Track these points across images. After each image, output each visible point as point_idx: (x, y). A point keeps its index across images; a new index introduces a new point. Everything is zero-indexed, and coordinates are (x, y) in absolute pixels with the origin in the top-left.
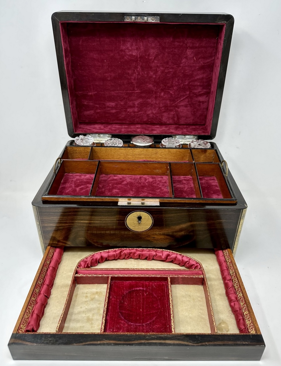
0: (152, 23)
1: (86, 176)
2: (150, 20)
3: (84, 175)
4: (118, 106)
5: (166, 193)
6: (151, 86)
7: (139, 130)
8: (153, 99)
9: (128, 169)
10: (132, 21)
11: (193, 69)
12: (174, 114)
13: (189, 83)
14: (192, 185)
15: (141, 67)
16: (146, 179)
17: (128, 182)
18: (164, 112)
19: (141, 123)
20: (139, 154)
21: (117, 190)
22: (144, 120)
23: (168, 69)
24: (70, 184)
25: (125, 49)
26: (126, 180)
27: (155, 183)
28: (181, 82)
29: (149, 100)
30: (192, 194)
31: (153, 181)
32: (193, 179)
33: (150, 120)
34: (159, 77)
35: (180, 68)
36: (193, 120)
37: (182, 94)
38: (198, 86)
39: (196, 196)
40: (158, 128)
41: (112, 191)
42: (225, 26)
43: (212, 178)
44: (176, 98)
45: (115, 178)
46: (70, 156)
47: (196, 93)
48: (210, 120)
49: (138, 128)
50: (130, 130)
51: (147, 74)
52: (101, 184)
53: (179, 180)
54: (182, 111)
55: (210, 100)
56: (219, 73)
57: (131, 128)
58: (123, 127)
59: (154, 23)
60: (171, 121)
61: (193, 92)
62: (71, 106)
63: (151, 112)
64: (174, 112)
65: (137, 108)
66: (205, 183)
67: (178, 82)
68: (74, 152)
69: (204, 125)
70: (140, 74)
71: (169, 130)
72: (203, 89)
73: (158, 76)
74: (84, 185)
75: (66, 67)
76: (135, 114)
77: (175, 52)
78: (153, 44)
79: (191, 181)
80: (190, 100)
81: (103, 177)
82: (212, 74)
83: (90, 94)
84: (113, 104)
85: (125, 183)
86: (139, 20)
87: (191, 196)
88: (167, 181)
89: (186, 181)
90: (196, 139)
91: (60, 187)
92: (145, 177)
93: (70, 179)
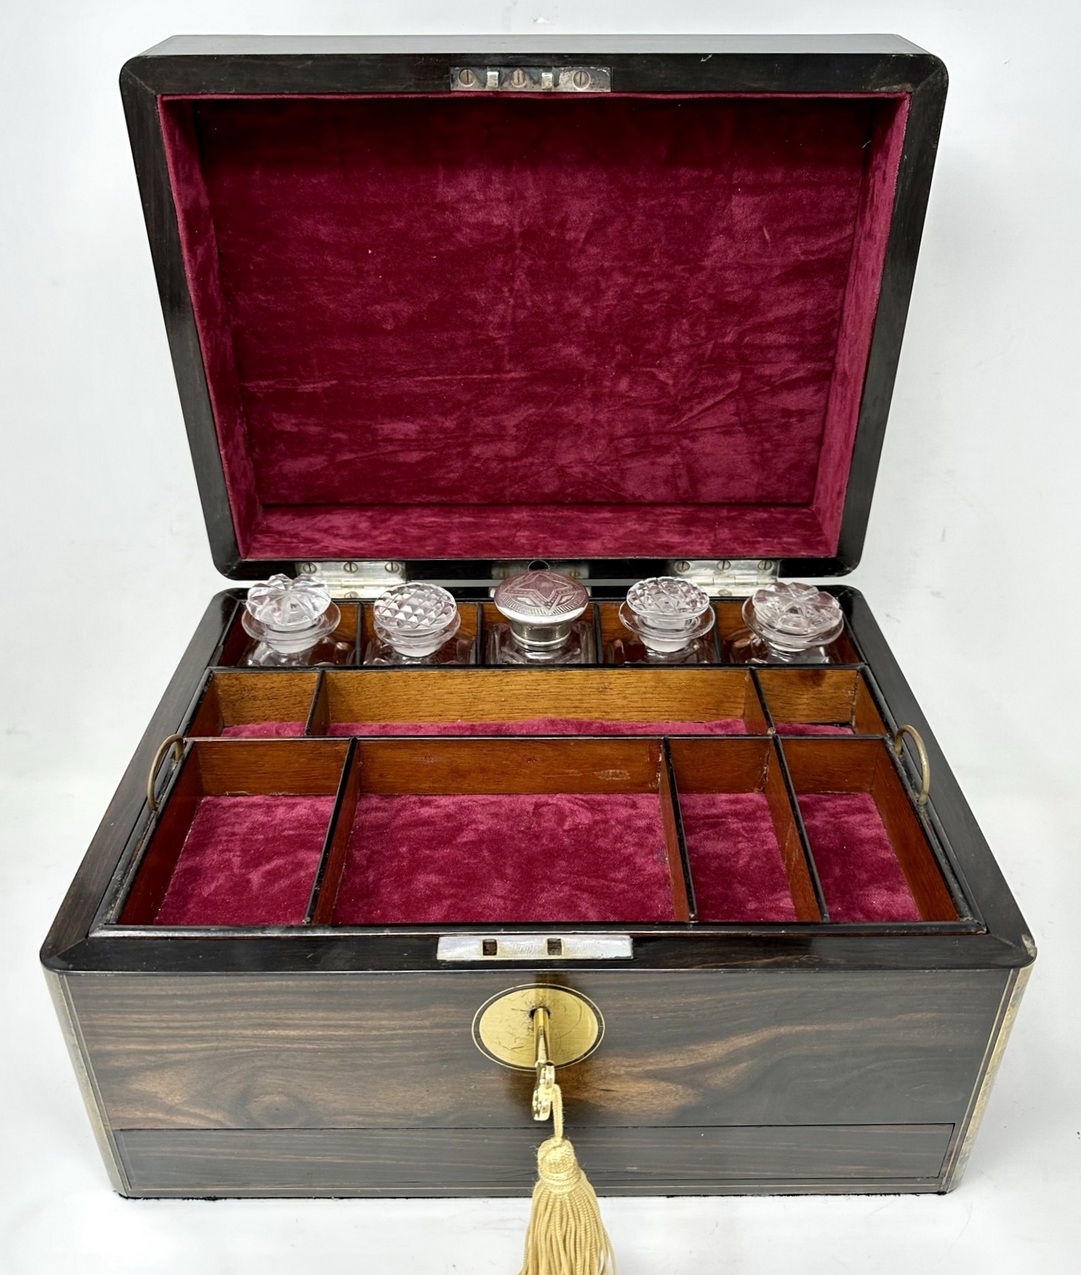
0: (575, 96)
1: (292, 806)
2: (570, 83)
3: (287, 804)
4: (433, 436)
5: (654, 884)
6: (573, 351)
8: (581, 406)
9: (483, 770)
10: (487, 89)
11: (757, 279)
12: (674, 466)
13: (741, 335)
14: (772, 841)
15: (527, 275)
16: (561, 816)
17: (483, 832)
18: (632, 456)
19: (537, 501)
20: (528, 695)
21: (433, 878)
22: (546, 491)
23: (650, 279)
24: (223, 851)
25: (457, 201)
26: (473, 822)
27: (605, 833)
28: (703, 334)
29: (567, 411)
31: (596, 822)
32: (771, 807)
33: (570, 490)
34: (609, 315)
35: (702, 276)
36: (759, 485)
37: (708, 382)
38: (779, 347)
40: (606, 521)
41: (410, 882)
42: (906, 105)
43: (856, 803)
44: (685, 400)
45: (426, 812)
47: (771, 376)
48: (835, 495)
49: (518, 525)
50: (483, 534)
51: (554, 304)
52: (362, 848)
53: (708, 817)
54: (707, 450)
55: (831, 406)
56: (875, 304)
57: (489, 527)
58: (456, 519)
59: (586, 96)
60: (662, 491)
61: (758, 372)
62: (222, 453)
63: (576, 458)
64: (673, 456)
65: (514, 443)
66: (829, 827)
67: (690, 336)
68: (245, 693)
69: (808, 503)
70: (524, 304)
71: (654, 531)
72: (803, 359)
73: (606, 311)
74: (287, 853)
75: (195, 291)
76: (506, 467)
77: (680, 207)
78: (580, 176)
79: (763, 819)
80: (743, 404)
81: (372, 810)
82: (844, 297)
83: (308, 388)
84: (408, 428)
85: (468, 836)
86: (519, 83)
87: (771, 901)
88: (659, 822)
89: (742, 821)
90: (774, 573)
91: (178, 868)
92: (556, 805)
93: (223, 826)
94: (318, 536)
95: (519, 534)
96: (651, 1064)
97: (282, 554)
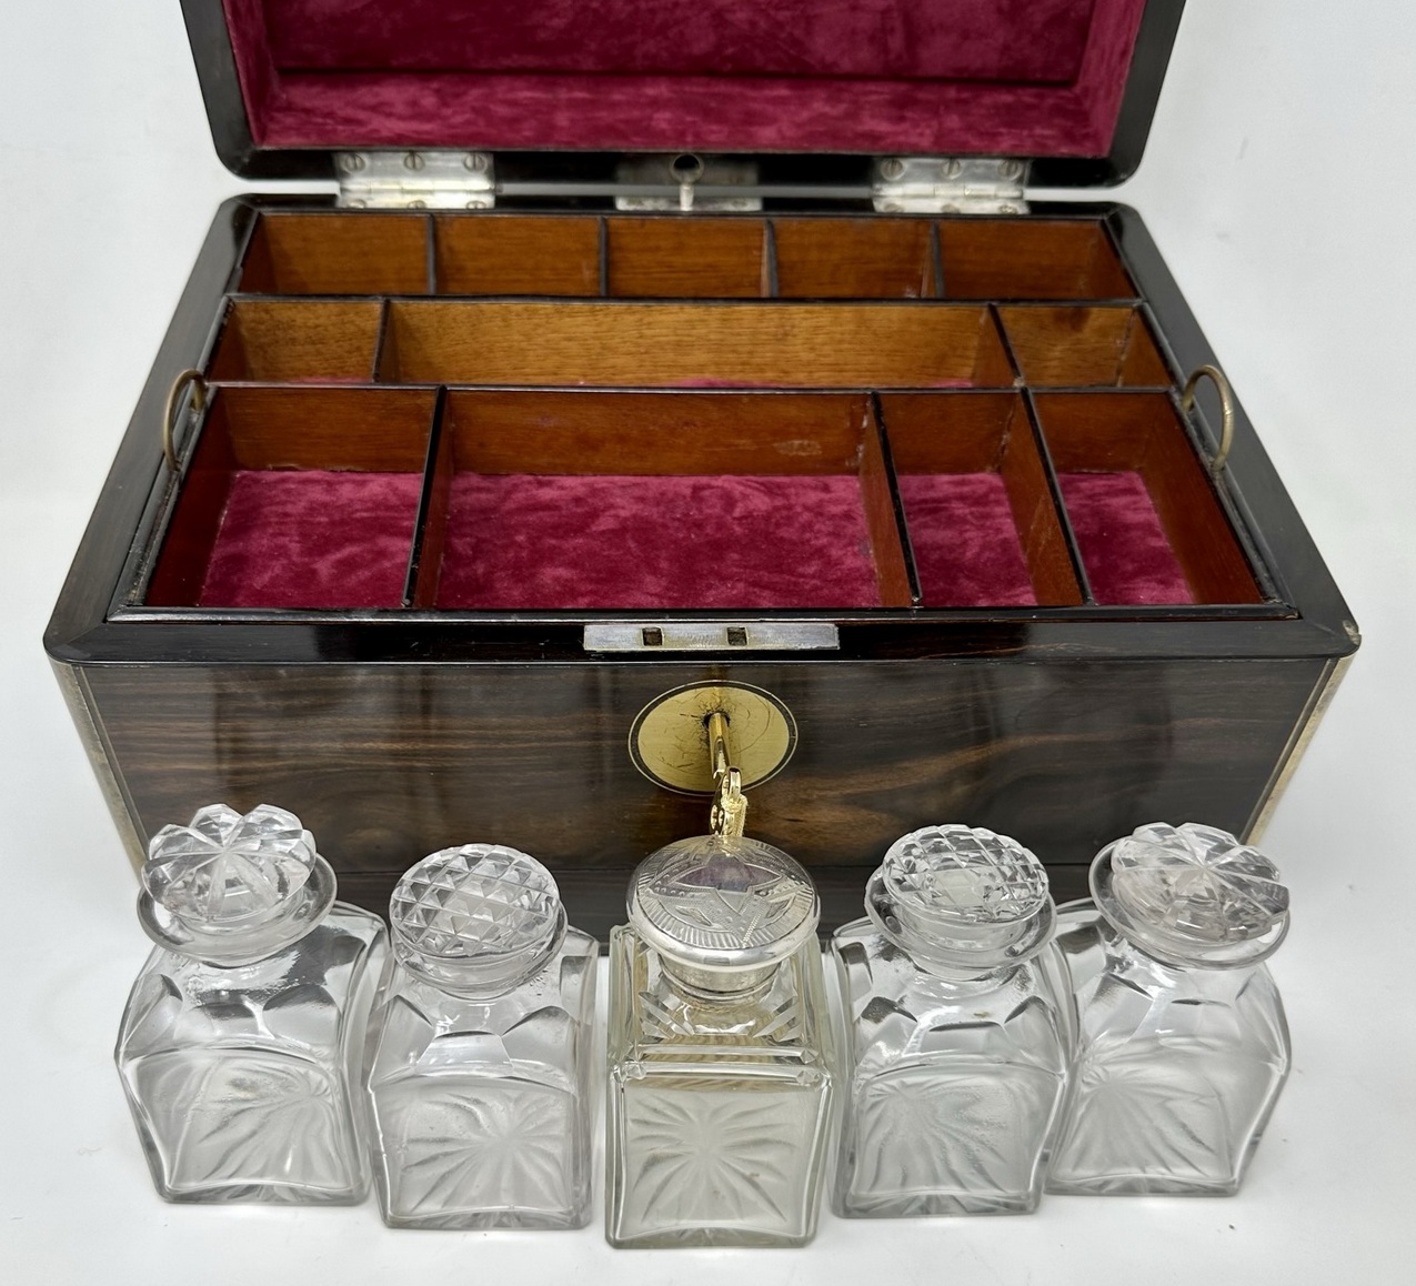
1: (363, 484)
3: (354, 482)
5: (856, 579)
7: (662, 120)
9: (622, 439)
12: (885, 13)
14: (1009, 529)
16: (729, 501)
17: (626, 519)
19: (681, 68)
20: (678, 344)
21: (563, 572)
22: (696, 51)
24: (274, 535)
26: (611, 506)
27: (789, 520)
30: (1011, 583)
31: (776, 509)
32: (1009, 489)
33: (730, 51)
36: (1006, 48)
39: (1038, 593)
40: (782, 101)
41: (533, 575)
43: (1121, 482)
45: (546, 494)
46: (254, 364)
48: (1115, 58)
49: (655, 103)
50: (604, 116)
52: (465, 535)
53: (925, 501)
57: (613, 105)
58: (563, 94)
60: (866, 56)
66: (1085, 510)
68: (280, 334)
71: (852, 115)
74: (363, 539)
79: (998, 503)
81: (472, 491)
85: (605, 523)
87: (1009, 597)
88: (860, 509)
89: (971, 505)
90: (1020, 181)
91: (216, 555)
92: (722, 488)
93: (271, 505)
94: (362, 115)
95: (656, 116)
96: (852, 786)
97: (314, 138)
